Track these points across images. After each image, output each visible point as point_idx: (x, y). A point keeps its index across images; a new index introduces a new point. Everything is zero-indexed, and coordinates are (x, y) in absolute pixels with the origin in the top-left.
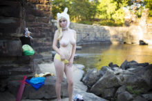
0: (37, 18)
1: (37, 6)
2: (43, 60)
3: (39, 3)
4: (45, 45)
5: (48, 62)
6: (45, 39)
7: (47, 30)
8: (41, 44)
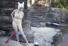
0: (39, 7)
1: (39, 2)
2: (41, 26)
3: (40, 1)
4: (42, 19)
5: (43, 27)
6: (42, 16)
7: (43, 12)
8: (41, 19)
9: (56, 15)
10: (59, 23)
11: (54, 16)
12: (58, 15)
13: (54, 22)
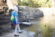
9: (25, 13)
10: (28, 22)
11: (22, 14)
12: (26, 13)
13: (24, 20)
